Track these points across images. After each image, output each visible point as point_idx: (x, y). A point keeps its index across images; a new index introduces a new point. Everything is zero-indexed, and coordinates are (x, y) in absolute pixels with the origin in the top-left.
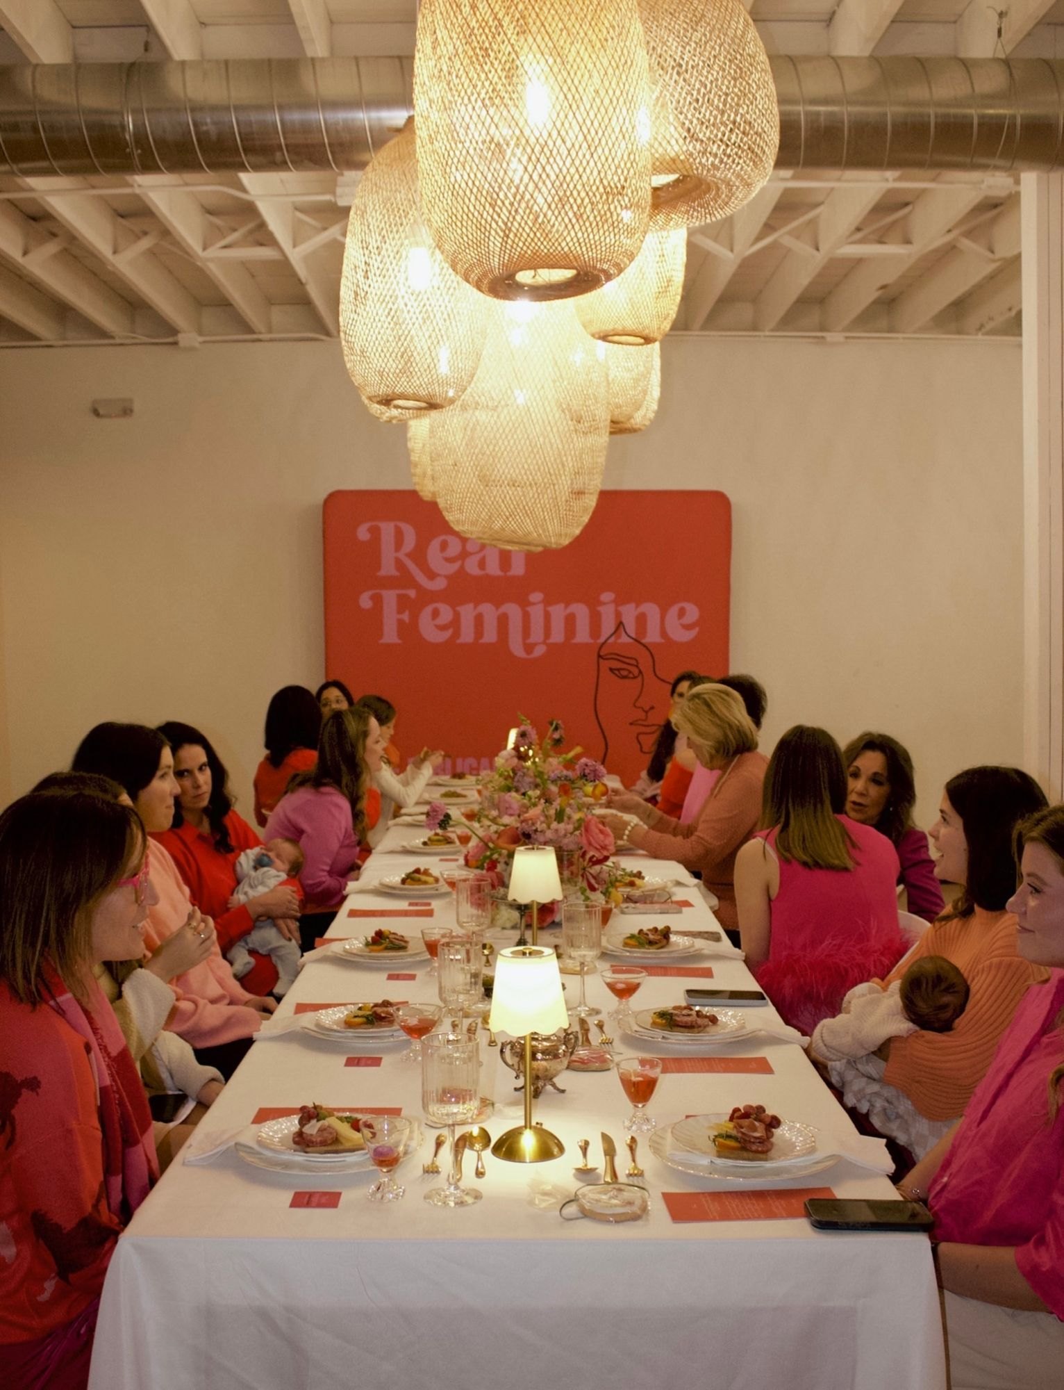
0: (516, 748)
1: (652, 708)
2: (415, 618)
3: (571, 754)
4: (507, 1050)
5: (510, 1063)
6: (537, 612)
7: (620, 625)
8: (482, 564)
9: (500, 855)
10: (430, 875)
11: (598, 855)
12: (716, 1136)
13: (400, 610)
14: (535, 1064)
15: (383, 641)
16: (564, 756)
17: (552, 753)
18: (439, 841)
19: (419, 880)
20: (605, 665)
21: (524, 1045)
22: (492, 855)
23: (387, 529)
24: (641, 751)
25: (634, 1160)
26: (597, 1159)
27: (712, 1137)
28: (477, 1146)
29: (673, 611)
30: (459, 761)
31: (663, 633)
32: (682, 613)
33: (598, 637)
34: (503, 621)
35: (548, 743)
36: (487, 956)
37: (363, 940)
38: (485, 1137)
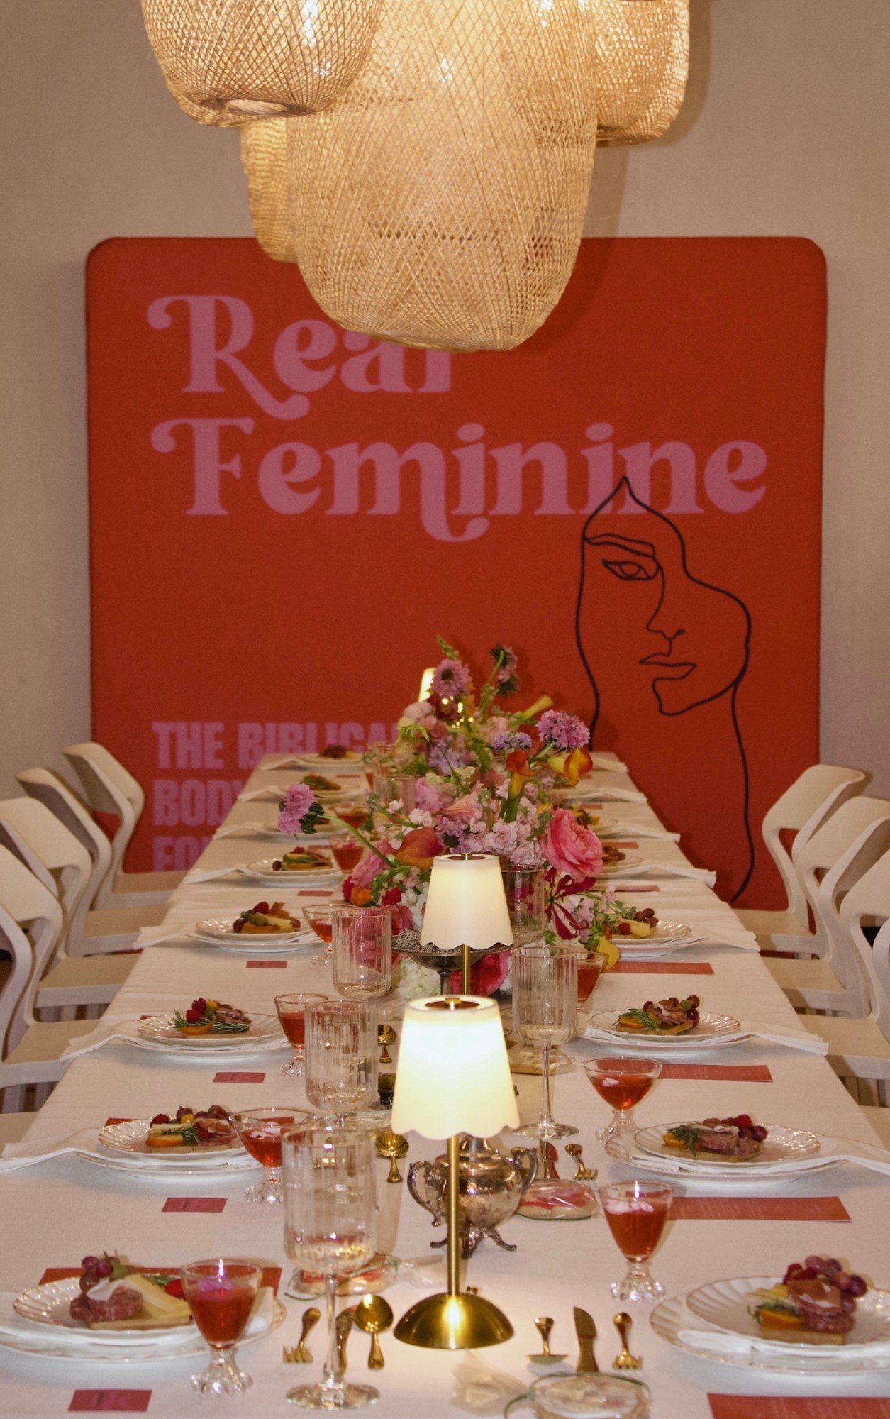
0: (434, 700)
1: (680, 632)
2: (251, 469)
3: (533, 710)
4: (418, 1177)
5: (425, 1199)
6: (471, 460)
7: (622, 483)
8: (373, 373)
9: (407, 875)
10: (284, 915)
11: (577, 877)
12: (760, 1307)
13: (225, 456)
14: (464, 1201)
15: (193, 511)
16: (519, 714)
17: (496, 709)
18: (299, 861)
19: (266, 924)
20: (595, 555)
21: (448, 1169)
22: (392, 874)
23: (202, 309)
24: (661, 711)
25: (626, 1346)
26: (566, 1341)
27: (753, 1309)
28: (371, 1326)
29: (720, 456)
30: (331, 728)
31: (701, 496)
32: (735, 460)
33: (584, 503)
34: (410, 475)
35: (490, 692)
36: (385, 1045)
37: (170, 1017)
38: (383, 1310)
